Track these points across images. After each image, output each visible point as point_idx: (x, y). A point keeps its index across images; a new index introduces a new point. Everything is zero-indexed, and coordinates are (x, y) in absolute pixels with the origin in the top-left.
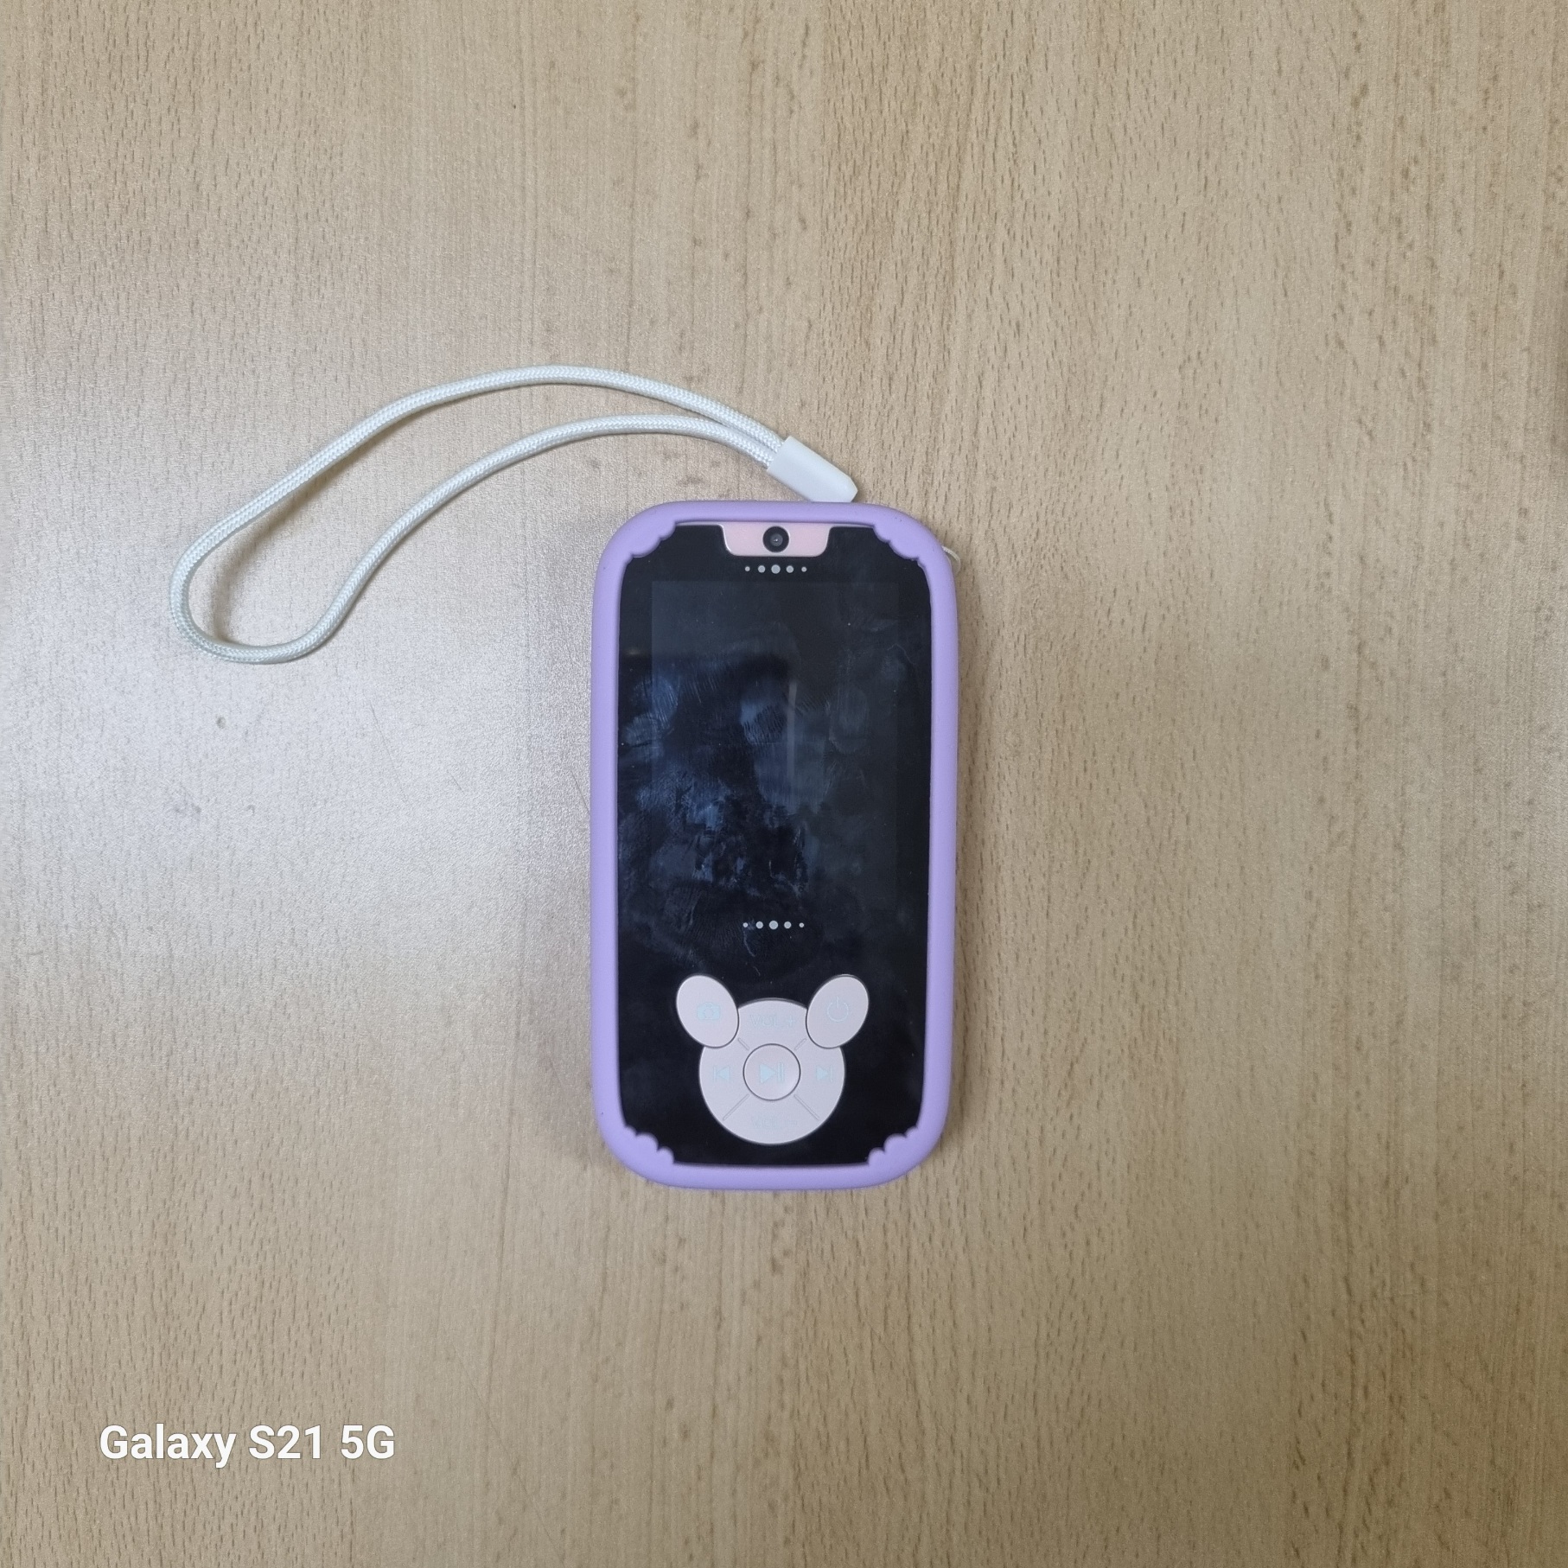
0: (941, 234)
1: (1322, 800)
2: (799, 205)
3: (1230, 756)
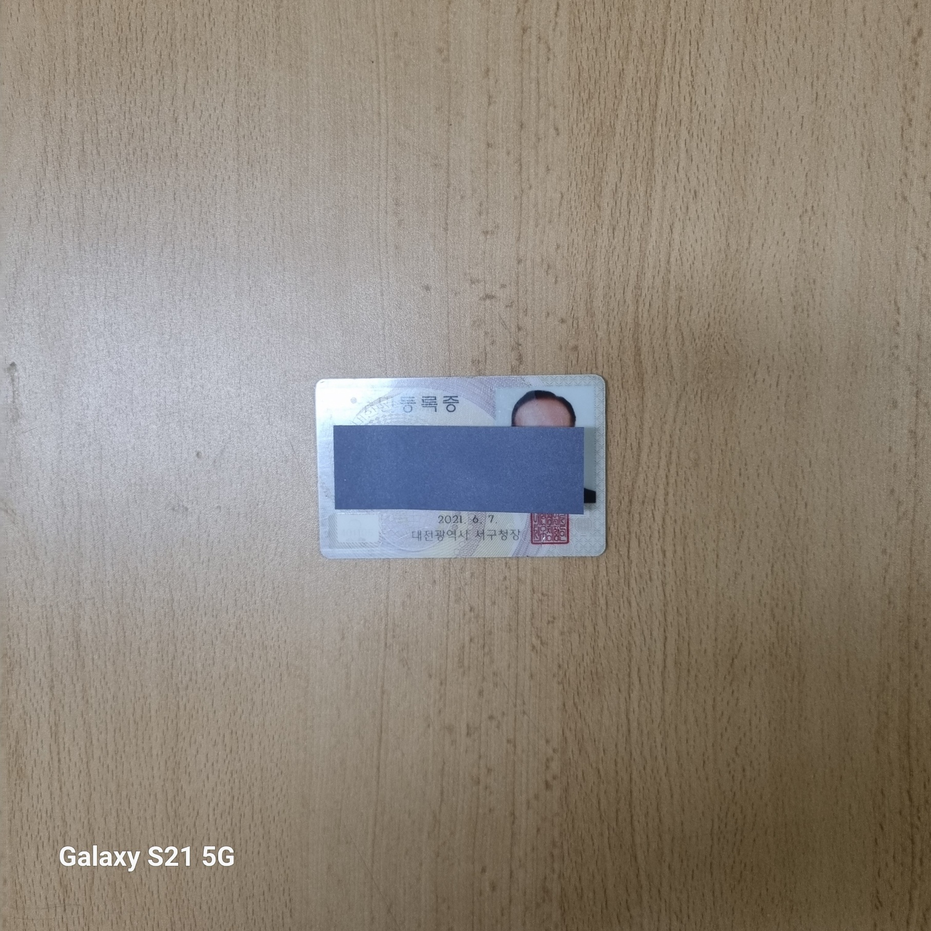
0: (645, 135)
1: (892, 491)
2: (554, 119)
3: (833, 464)
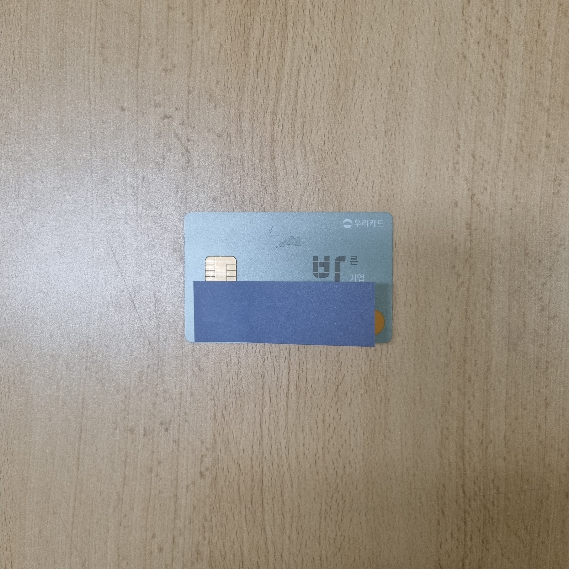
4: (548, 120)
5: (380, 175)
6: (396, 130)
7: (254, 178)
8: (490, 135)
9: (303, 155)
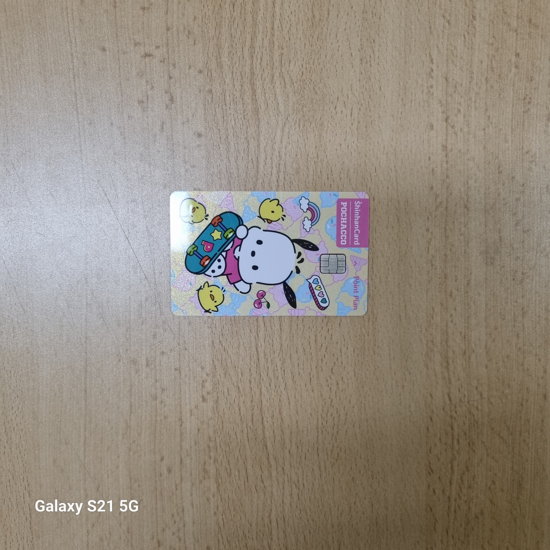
4: (517, 39)
5: (358, 102)
6: (372, 57)
7: (236, 111)
8: (461, 58)
9: (283, 87)
